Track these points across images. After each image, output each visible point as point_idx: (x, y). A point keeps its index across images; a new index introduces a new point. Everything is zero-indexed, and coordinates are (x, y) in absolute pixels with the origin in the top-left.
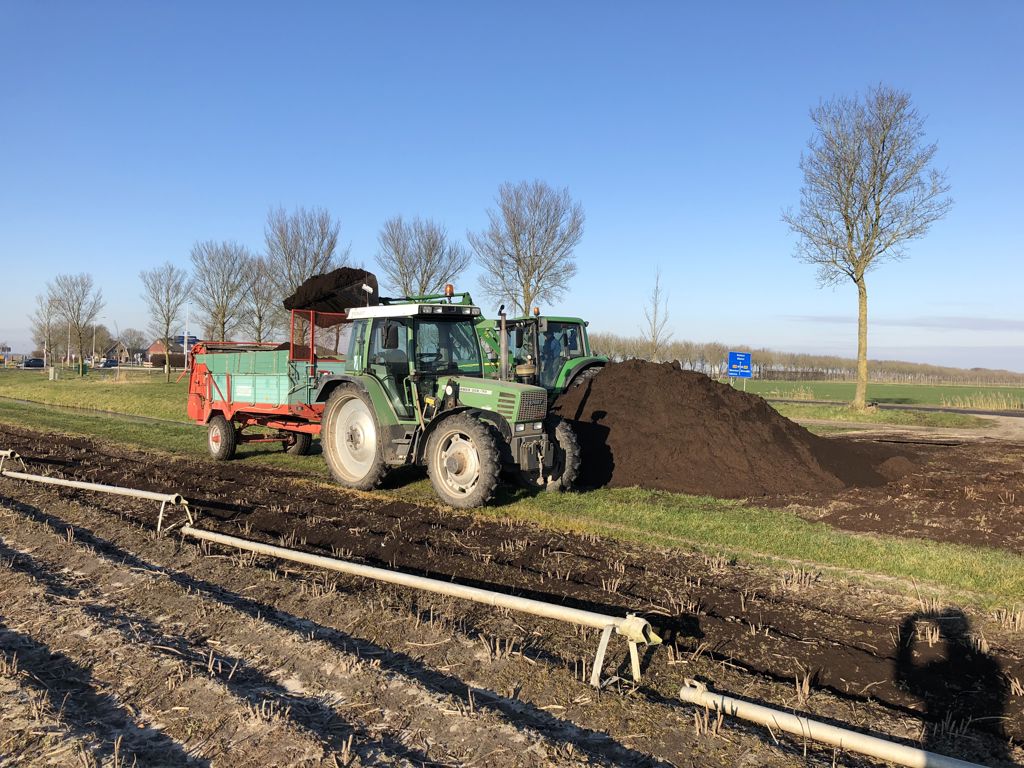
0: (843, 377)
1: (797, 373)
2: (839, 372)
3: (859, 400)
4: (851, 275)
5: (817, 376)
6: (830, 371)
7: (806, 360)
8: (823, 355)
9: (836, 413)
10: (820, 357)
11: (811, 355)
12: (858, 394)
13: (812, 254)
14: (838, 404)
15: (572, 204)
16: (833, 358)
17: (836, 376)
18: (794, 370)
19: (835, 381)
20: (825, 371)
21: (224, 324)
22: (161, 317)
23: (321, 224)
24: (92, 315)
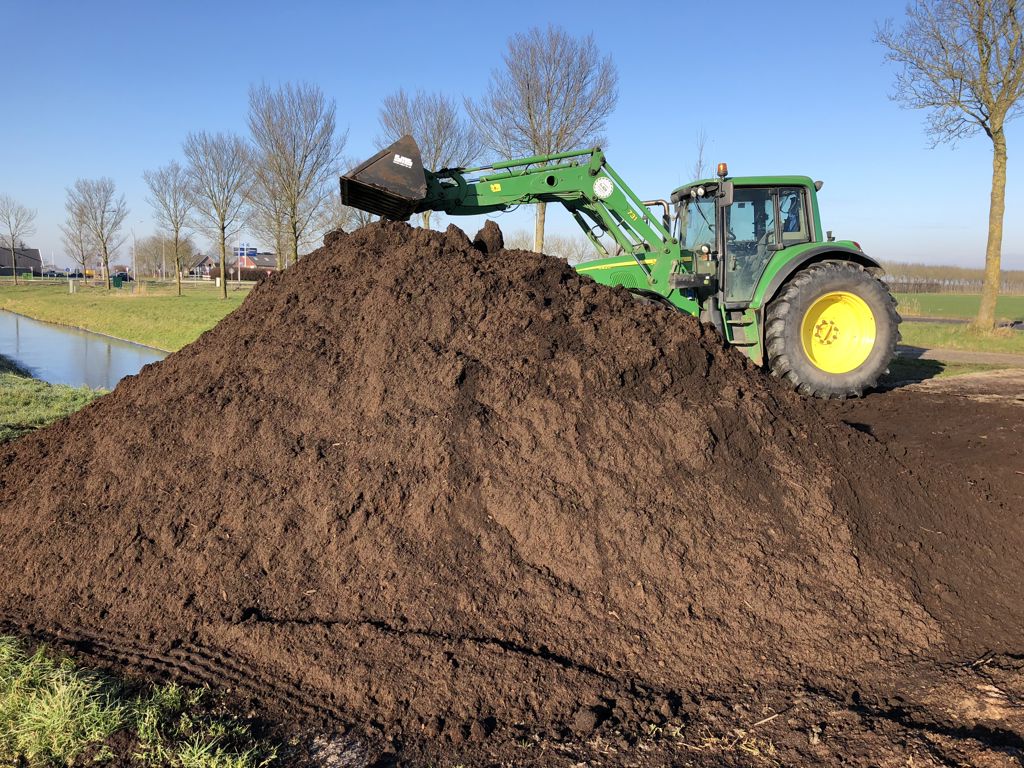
0: (962, 288)
1: (908, 284)
2: (957, 283)
3: (984, 318)
4: (983, 123)
5: (933, 287)
6: (947, 283)
7: (920, 269)
8: (939, 265)
9: (946, 337)
10: (937, 267)
11: (926, 265)
12: (983, 308)
13: (920, 91)
14: (950, 322)
15: (600, 59)
16: (952, 268)
17: (954, 288)
18: (905, 281)
19: (952, 293)
20: (941, 282)
21: (223, 228)
22: (169, 222)
23: (311, 105)
24: (116, 224)
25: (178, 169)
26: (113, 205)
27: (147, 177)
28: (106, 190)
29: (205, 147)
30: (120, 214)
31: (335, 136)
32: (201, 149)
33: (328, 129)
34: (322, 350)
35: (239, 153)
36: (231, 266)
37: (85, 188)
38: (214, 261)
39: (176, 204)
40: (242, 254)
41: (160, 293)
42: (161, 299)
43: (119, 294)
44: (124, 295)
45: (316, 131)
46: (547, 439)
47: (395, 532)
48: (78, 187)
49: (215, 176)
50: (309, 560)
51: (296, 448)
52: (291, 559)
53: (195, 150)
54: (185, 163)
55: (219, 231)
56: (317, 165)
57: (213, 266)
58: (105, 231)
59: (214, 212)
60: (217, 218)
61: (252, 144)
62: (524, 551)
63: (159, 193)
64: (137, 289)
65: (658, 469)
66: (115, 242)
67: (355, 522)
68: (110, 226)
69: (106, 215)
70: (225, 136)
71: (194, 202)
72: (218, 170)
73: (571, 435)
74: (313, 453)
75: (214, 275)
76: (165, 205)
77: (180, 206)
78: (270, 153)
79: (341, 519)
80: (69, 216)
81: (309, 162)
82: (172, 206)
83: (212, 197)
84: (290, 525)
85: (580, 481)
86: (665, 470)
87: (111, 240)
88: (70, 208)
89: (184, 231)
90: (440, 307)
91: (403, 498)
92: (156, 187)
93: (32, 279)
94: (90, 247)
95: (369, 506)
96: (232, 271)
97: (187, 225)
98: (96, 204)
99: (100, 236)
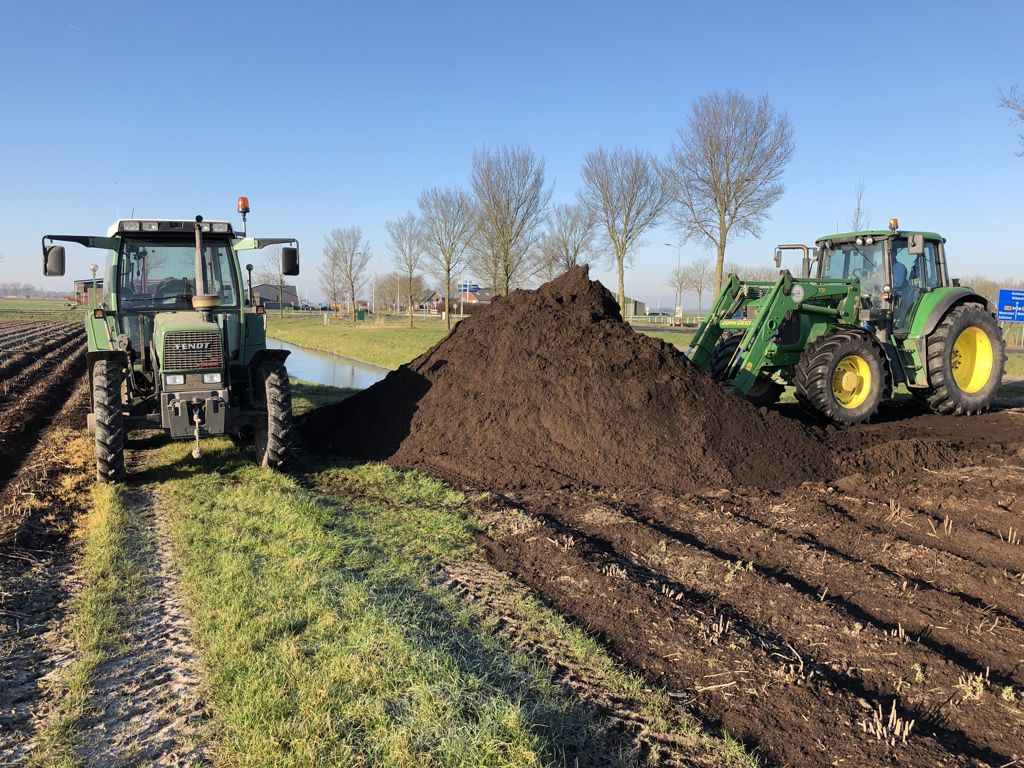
15: (776, 116)
21: (449, 270)
22: (405, 265)
23: (523, 163)
24: (362, 266)
25: (413, 220)
26: (360, 249)
27: (388, 226)
28: (354, 237)
29: (436, 201)
30: (365, 258)
31: (544, 189)
32: (432, 203)
33: (538, 183)
34: (480, 355)
35: (463, 206)
36: (455, 301)
37: (338, 235)
38: (441, 296)
39: (411, 249)
40: (465, 290)
41: (395, 325)
42: (397, 330)
43: (363, 326)
44: (367, 327)
45: (527, 186)
47: (503, 428)
48: (333, 235)
49: (443, 225)
50: (467, 438)
51: (466, 395)
52: (461, 437)
53: (428, 204)
54: (419, 214)
55: (445, 273)
56: (527, 214)
57: (440, 301)
58: (353, 272)
59: (441, 256)
60: (444, 262)
61: (473, 198)
62: (553, 437)
63: (398, 240)
64: (377, 322)
65: (619, 408)
66: (361, 281)
67: (487, 424)
68: (357, 268)
69: (355, 258)
70: (452, 191)
71: (425, 248)
72: (446, 221)
73: (582, 392)
74: (472, 397)
75: (441, 309)
76: (402, 250)
77: (414, 251)
78: (488, 206)
79: (481, 422)
80: (325, 259)
81: (521, 212)
82: (408, 251)
83: (441, 243)
84: (461, 424)
85: (582, 411)
86: (622, 409)
87: (357, 280)
88: (326, 253)
89: (416, 272)
90: (535, 335)
91: (507, 415)
92: (396, 234)
93: (293, 313)
94: (340, 285)
95: (492, 417)
96: (455, 306)
97: (419, 268)
98: (347, 250)
99: (349, 276)
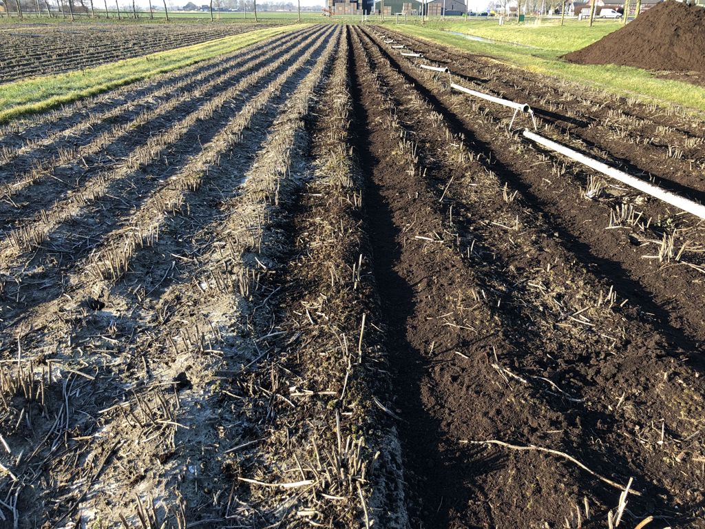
42: (553, 27)
46: (688, 39)
